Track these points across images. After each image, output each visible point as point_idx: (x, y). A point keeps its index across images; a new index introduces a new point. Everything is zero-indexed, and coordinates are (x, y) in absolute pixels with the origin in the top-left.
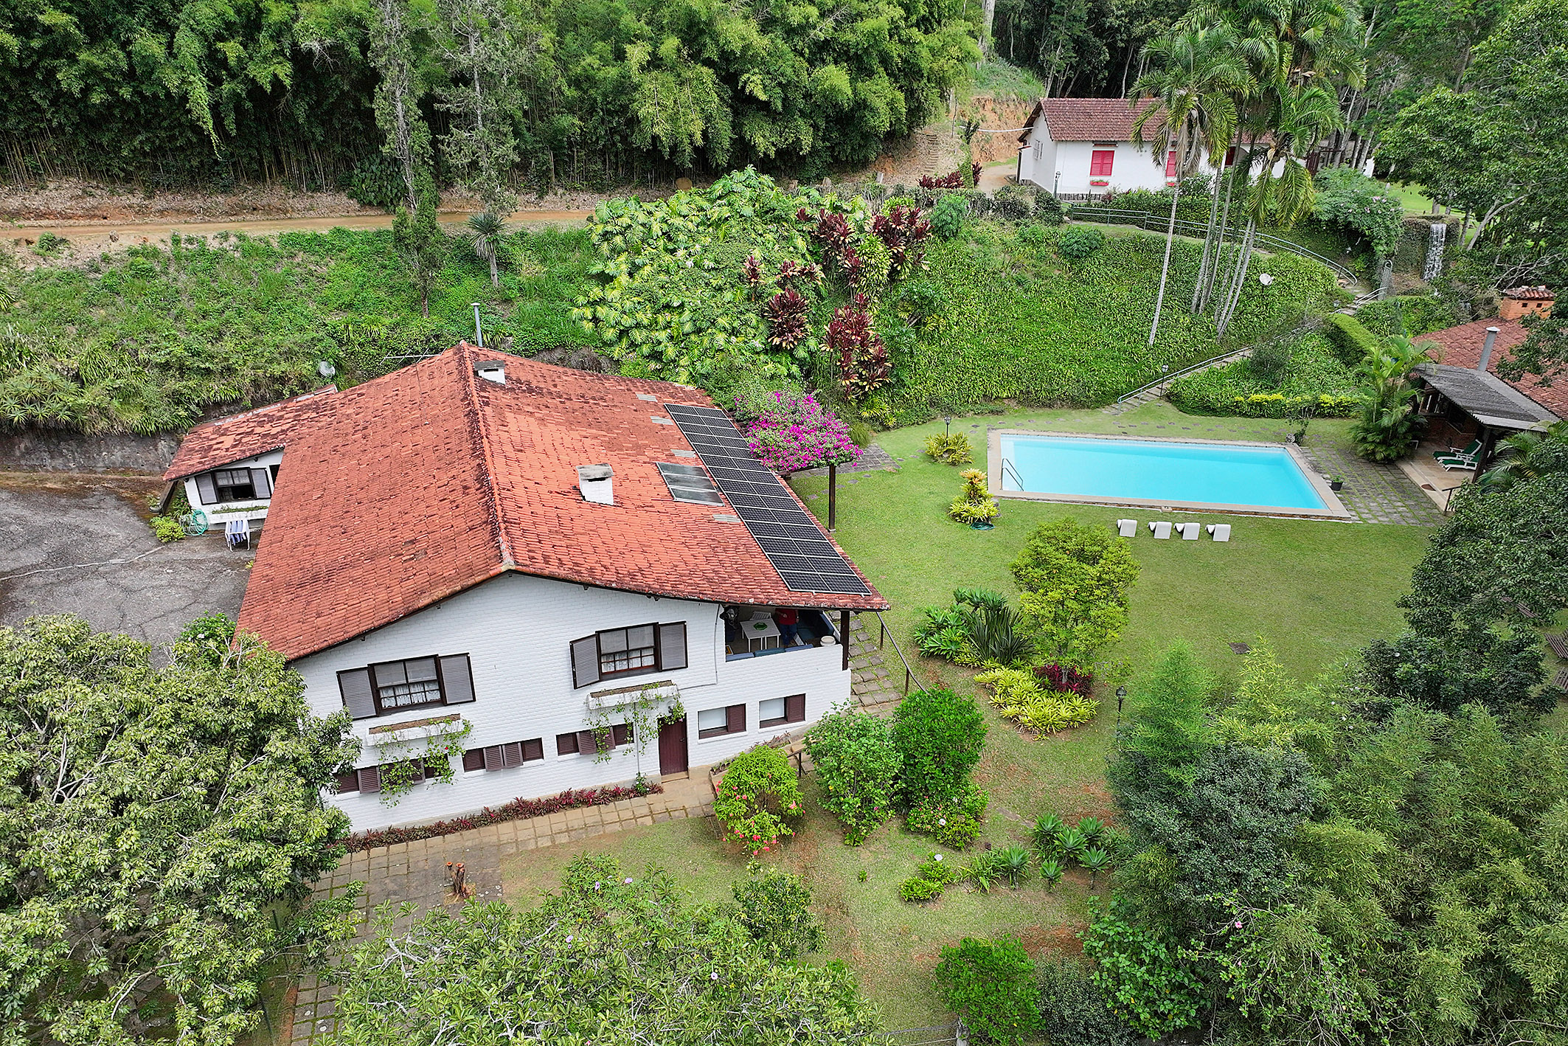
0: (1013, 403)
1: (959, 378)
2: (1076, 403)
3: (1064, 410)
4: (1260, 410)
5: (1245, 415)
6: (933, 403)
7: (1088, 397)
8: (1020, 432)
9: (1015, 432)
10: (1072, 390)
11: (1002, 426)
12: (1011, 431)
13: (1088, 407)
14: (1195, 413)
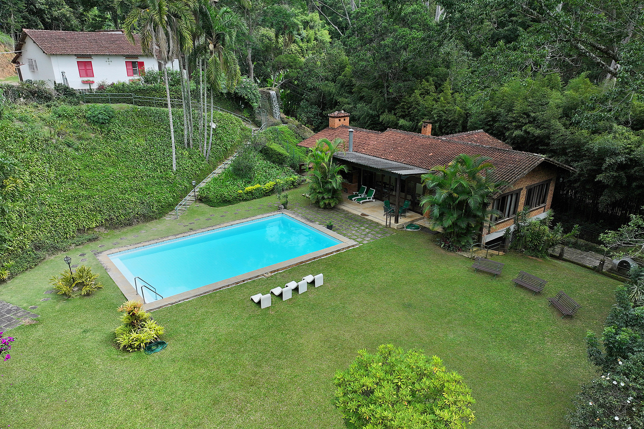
0: (102, 230)
1: (53, 222)
2: (147, 218)
3: (141, 225)
4: (252, 196)
5: (246, 200)
6: (37, 248)
7: (154, 212)
8: (121, 249)
9: (117, 250)
10: (140, 209)
11: (103, 248)
12: (113, 250)
13: (156, 218)
14: (220, 206)
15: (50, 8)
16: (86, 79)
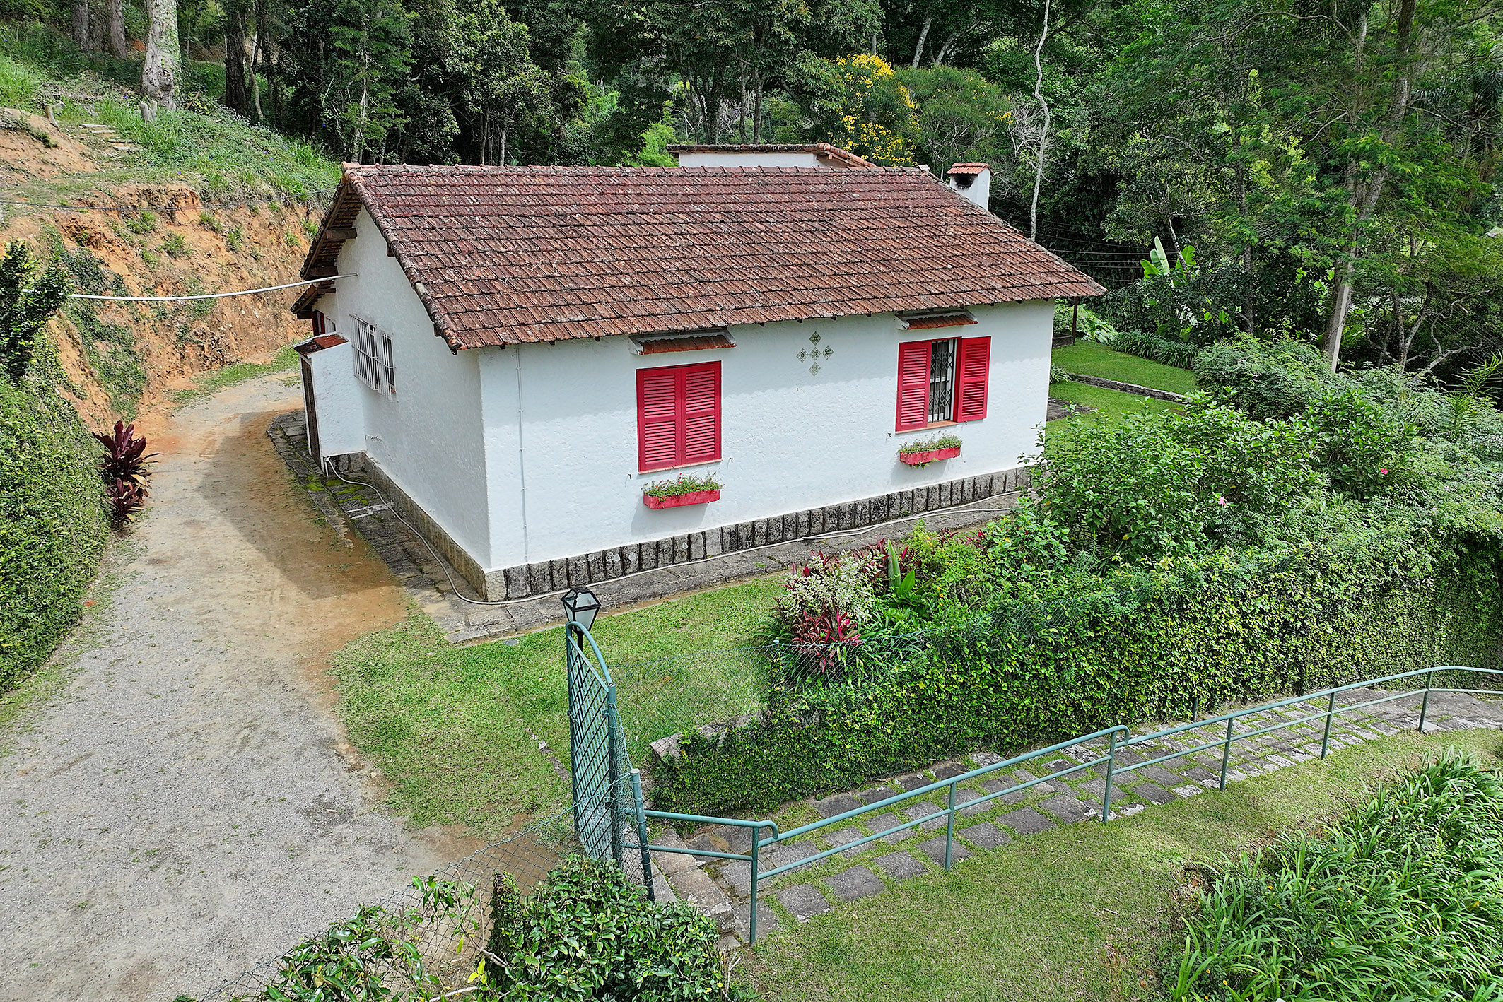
15: (485, 72)
16: (669, 478)
